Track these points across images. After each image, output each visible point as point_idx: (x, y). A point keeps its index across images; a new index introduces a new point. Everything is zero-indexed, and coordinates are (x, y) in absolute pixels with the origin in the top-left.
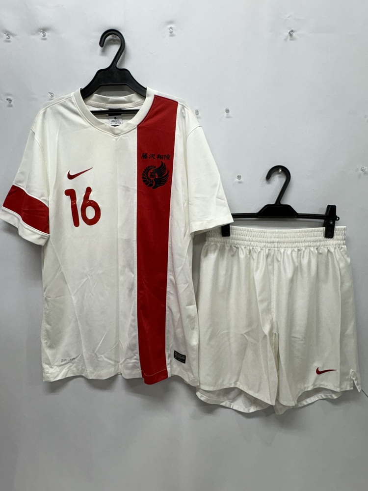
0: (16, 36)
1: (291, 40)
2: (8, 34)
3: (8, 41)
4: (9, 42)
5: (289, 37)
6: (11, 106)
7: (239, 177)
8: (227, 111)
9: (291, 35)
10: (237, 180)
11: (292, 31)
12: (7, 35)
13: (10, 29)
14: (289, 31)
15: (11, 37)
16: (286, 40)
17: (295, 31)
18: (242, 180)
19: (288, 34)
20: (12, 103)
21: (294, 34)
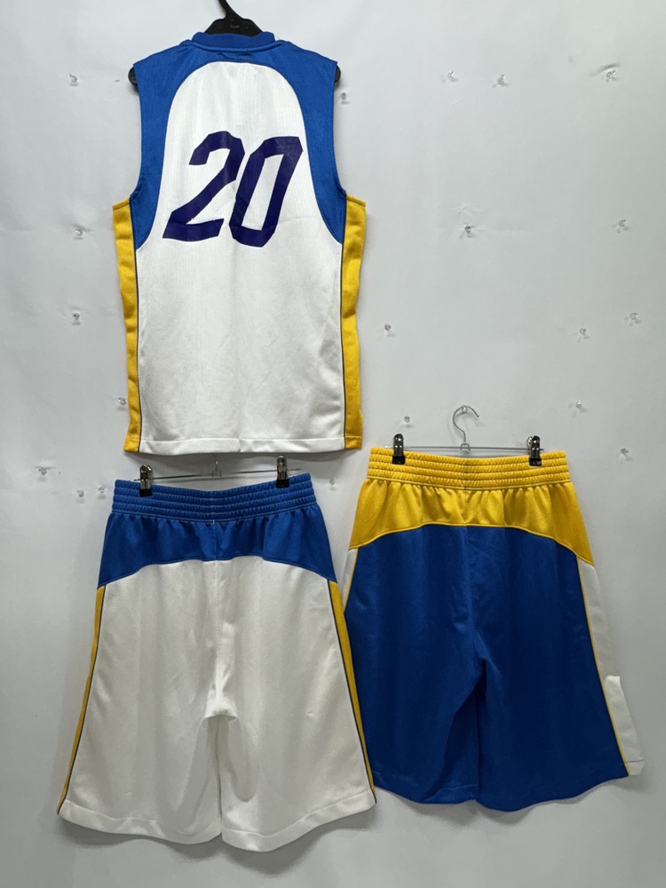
0: (92, 232)
1: (469, 237)
2: (81, 229)
3: (79, 238)
4: (81, 238)
5: (466, 234)
6: (78, 324)
7: (407, 419)
8: (387, 328)
9: (469, 232)
10: (405, 423)
11: (469, 228)
12: (79, 230)
13: (83, 224)
14: (465, 226)
15: (84, 233)
16: (461, 237)
17: (473, 227)
18: (411, 422)
19: (463, 229)
20: (80, 320)
21: (472, 230)
